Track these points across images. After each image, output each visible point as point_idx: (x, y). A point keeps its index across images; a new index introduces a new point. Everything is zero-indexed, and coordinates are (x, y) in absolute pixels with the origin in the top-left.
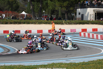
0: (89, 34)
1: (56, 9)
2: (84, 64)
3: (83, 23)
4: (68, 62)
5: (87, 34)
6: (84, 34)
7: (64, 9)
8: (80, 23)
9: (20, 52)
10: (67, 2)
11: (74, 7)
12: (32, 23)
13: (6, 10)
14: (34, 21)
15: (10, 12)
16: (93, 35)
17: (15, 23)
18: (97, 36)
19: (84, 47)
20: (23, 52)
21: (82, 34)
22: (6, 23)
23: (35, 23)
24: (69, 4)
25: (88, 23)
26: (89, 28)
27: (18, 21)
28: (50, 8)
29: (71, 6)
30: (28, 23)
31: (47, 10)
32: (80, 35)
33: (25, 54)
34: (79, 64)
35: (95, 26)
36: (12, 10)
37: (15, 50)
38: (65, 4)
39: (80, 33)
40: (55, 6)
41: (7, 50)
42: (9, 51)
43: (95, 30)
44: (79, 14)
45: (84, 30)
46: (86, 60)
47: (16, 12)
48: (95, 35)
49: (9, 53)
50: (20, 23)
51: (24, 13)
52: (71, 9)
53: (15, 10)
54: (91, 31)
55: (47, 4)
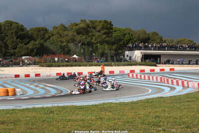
0: (137, 75)
1: (106, 52)
2: (132, 103)
3: (131, 65)
4: (118, 102)
5: (135, 75)
6: (133, 75)
7: (113, 52)
8: (128, 65)
9: (73, 93)
10: (116, 45)
11: (122, 49)
12: (83, 66)
13: (59, 53)
14: (85, 63)
15: (62, 56)
16: (141, 76)
17: (67, 66)
18: (145, 76)
19: (133, 87)
20: (76, 93)
21: (131, 75)
22: (59, 66)
23: (86, 66)
24: (117, 47)
25: (136, 64)
26: (137, 69)
27: (70, 63)
28: (100, 51)
29: (119, 49)
30: (80, 66)
31: (97, 53)
32: (129, 76)
33: (77, 94)
34: (128, 103)
35: (142, 68)
36: (64, 54)
37: (68, 91)
38: (114, 47)
39: (129, 74)
40: (105, 49)
41: (60, 92)
42: (62, 92)
43: (142, 71)
44: (127, 56)
45: (132, 71)
46: (135, 99)
47: (68, 55)
48: (143, 76)
49: (62, 94)
50: (72, 66)
51: (75, 56)
52: (120, 51)
53: (67, 54)
54: (139, 72)
55: (97, 47)
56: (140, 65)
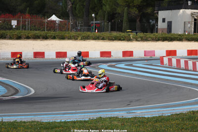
0: (178, 61)
1: (119, 10)
4: (130, 116)
5: (174, 61)
6: (170, 60)
7: (134, 11)
8: (164, 39)
12: (70, 38)
13: (20, 11)
14: (73, 33)
15: (27, 16)
16: (186, 63)
17: (36, 37)
19: (167, 87)
21: (166, 60)
22: (19, 38)
23: (75, 38)
25: (179, 38)
26: (182, 48)
27: (43, 33)
28: (107, 8)
30: (62, 38)
31: (100, 12)
32: (162, 62)
34: (149, 120)
36: (31, 13)
37: (29, 91)
39: (161, 59)
40: (117, 4)
41: (13, 91)
42: (17, 92)
43: (192, 53)
44: (164, 20)
46: (167, 112)
47: (40, 16)
48: (190, 63)
50: (45, 38)
51: (54, 18)
52: (149, 10)
56: (190, 39)
